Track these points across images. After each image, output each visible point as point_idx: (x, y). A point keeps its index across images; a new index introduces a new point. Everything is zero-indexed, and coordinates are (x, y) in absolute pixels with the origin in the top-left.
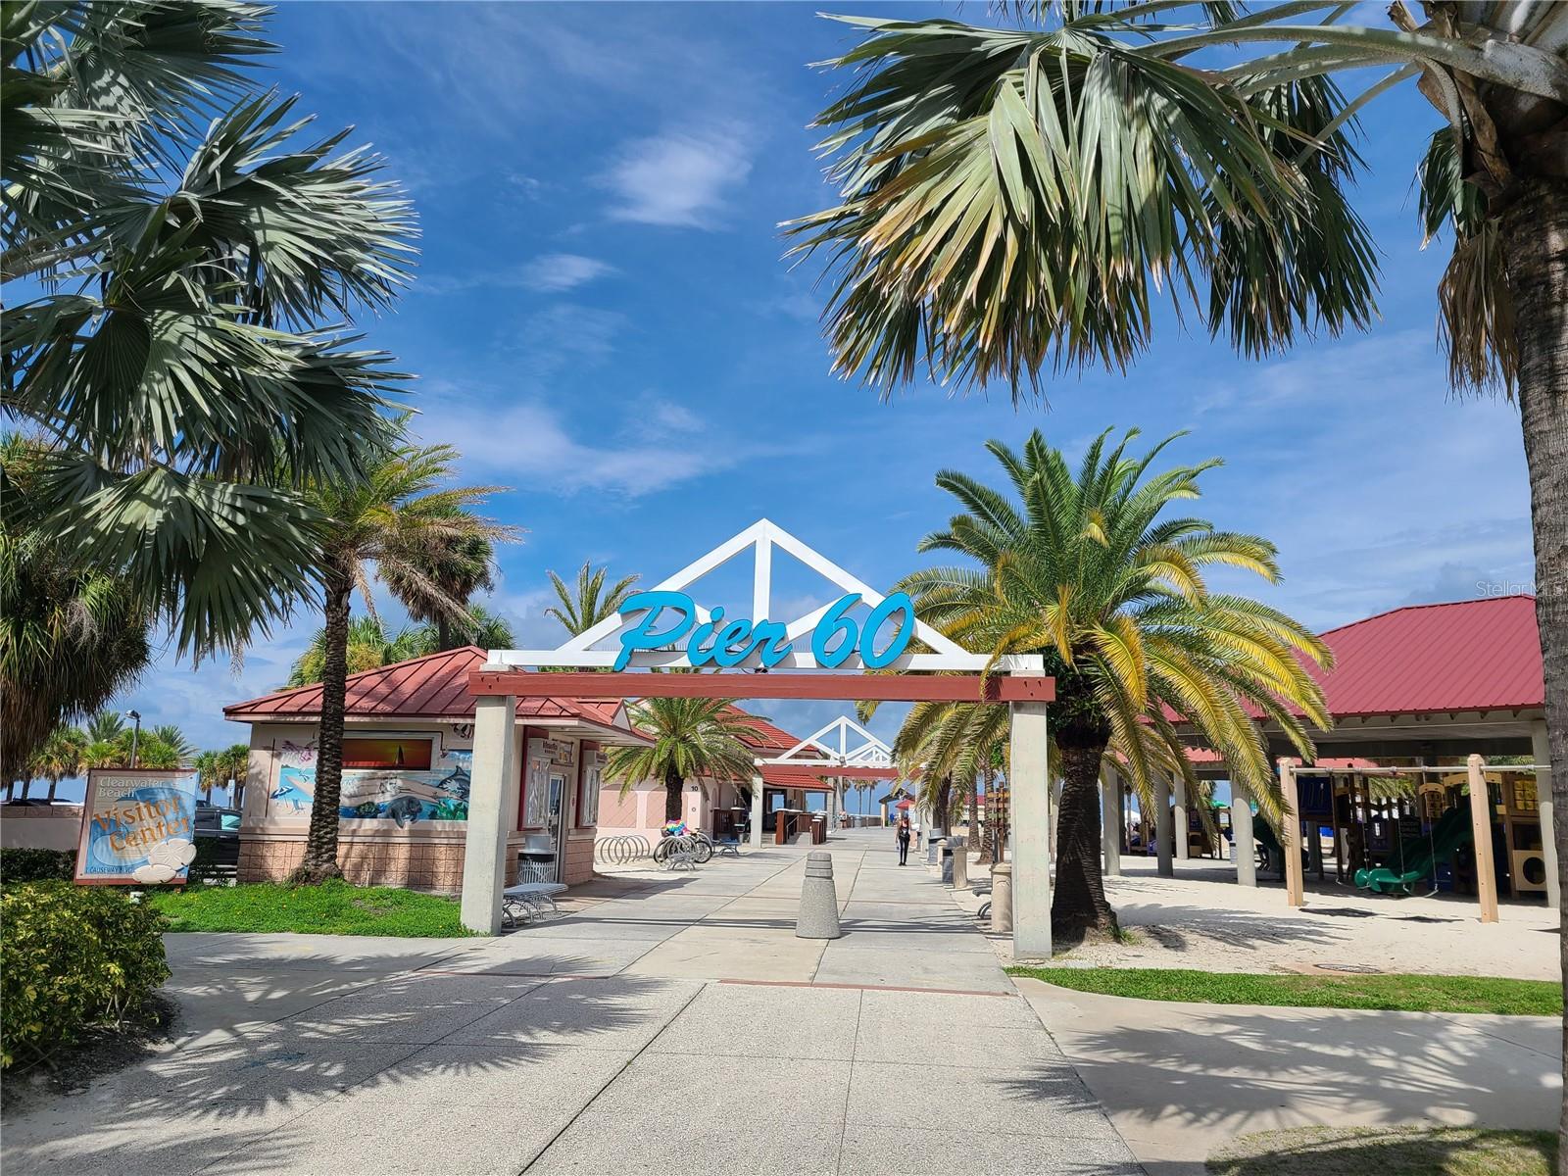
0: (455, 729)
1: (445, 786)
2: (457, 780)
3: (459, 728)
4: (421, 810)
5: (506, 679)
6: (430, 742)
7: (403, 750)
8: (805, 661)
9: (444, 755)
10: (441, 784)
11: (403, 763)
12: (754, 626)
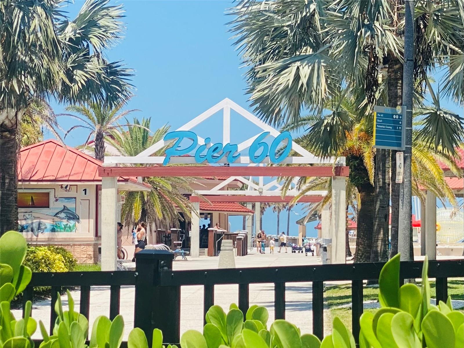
0: (62, 187)
1: (58, 215)
2: (64, 213)
3: (64, 186)
4: (46, 228)
5: (115, 170)
6: (48, 194)
7: (34, 198)
8: (245, 160)
9: (57, 200)
10: (56, 214)
11: (34, 204)
12: (224, 146)
